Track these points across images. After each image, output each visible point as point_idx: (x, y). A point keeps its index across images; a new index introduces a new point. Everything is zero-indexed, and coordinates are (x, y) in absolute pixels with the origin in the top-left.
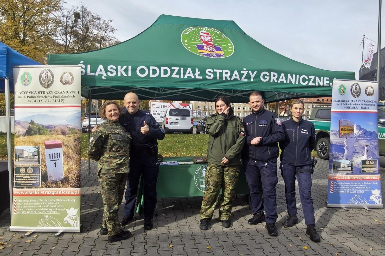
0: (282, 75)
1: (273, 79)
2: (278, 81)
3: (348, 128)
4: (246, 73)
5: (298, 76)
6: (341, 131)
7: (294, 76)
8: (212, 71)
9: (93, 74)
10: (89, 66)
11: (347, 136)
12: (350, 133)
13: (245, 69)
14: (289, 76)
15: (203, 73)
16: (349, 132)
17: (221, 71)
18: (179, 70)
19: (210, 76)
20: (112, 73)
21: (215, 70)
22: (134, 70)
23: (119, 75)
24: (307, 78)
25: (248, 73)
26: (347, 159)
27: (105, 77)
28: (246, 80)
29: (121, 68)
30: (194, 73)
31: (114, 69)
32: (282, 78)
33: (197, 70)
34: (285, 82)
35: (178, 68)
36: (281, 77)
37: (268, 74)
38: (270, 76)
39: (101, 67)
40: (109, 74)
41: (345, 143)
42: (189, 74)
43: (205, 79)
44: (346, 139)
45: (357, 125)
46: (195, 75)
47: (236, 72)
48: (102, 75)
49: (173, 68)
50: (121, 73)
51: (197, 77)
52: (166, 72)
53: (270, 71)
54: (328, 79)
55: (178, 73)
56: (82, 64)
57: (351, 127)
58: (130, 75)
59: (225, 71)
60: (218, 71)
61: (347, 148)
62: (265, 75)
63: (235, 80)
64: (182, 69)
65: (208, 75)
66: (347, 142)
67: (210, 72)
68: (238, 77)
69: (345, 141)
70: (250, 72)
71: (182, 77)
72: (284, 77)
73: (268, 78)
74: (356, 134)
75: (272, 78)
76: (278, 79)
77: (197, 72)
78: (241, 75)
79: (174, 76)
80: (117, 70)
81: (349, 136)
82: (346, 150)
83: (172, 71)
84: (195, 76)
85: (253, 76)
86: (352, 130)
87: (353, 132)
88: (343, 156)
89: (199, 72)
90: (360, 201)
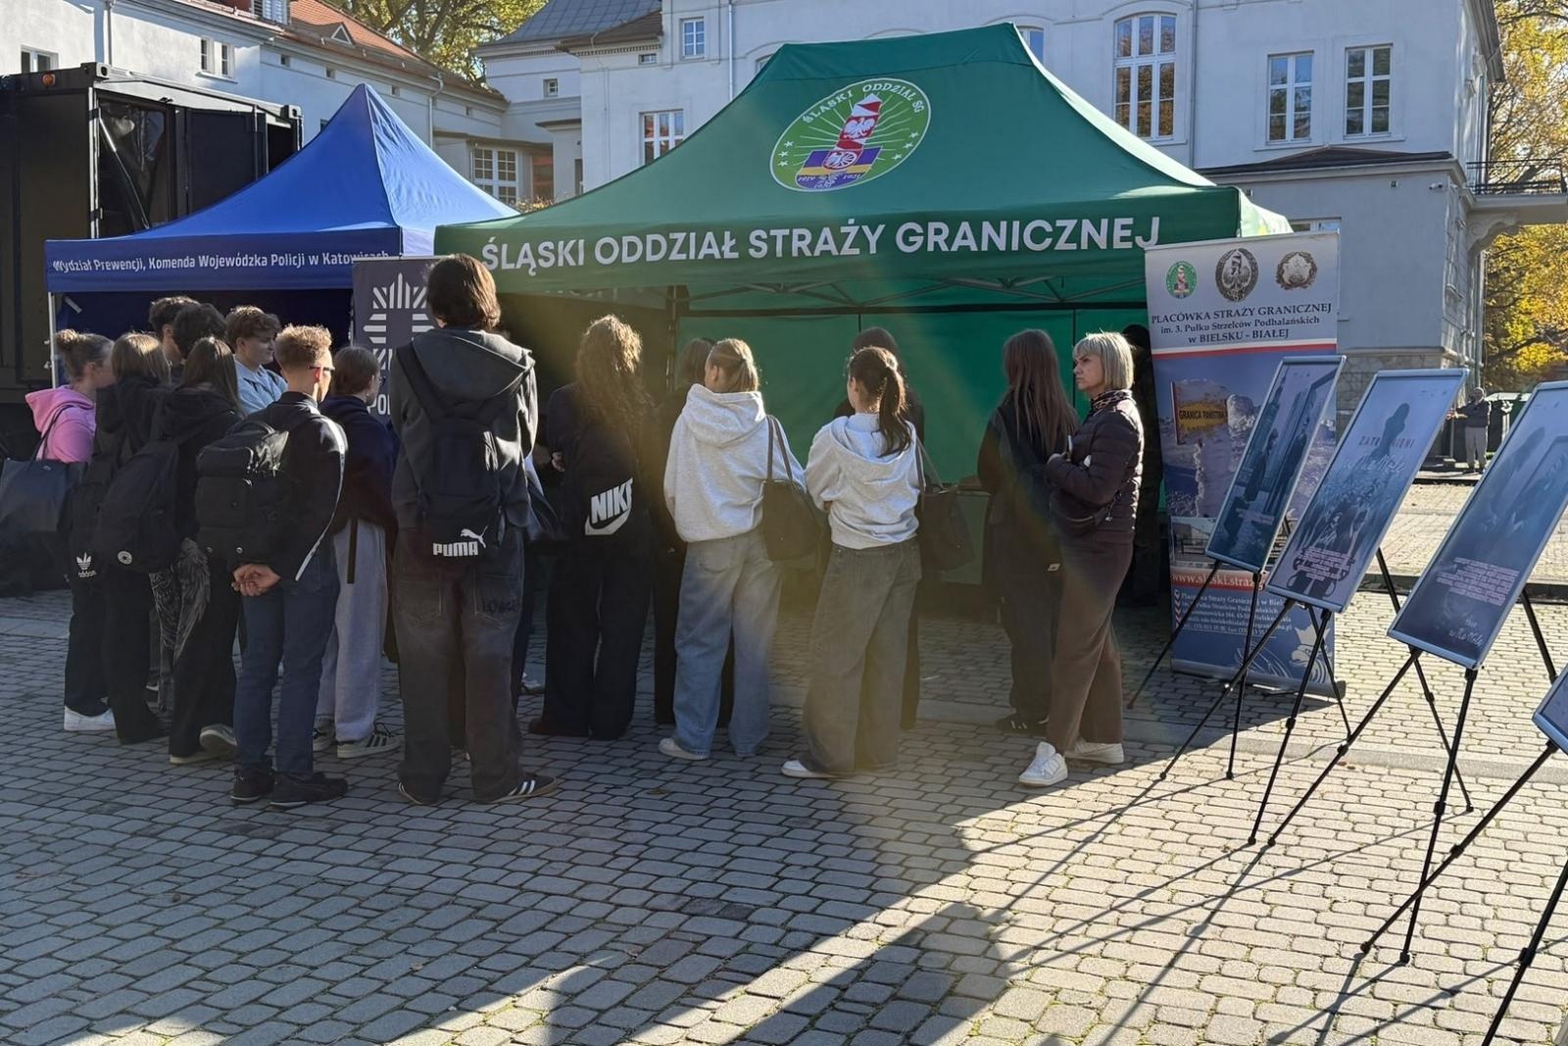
0: (965, 227)
1: (936, 244)
2: (950, 246)
3: (1207, 410)
4: (853, 231)
5: (1016, 225)
6: (1181, 421)
7: (1004, 225)
8: (764, 235)
9: (511, 266)
10: (505, 247)
11: (1204, 436)
12: (1213, 426)
13: (851, 221)
14: (987, 227)
15: (742, 243)
16: (1211, 421)
17: (786, 232)
18: (687, 240)
19: (758, 249)
20: (547, 259)
21: (773, 232)
22: (589, 249)
23: (561, 263)
24: (1048, 228)
25: (861, 231)
26: (1206, 516)
27: (534, 270)
28: (857, 251)
29: (565, 246)
30: (720, 243)
31: (551, 251)
32: (965, 238)
33: (727, 234)
34: (974, 248)
35: (684, 234)
36: (960, 234)
37: (919, 230)
38: (925, 234)
39: (527, 247)
40: (541, 262)
41: (1197, 462)
42: (710, 248)
43: (745, 258)
44: (1201, 445)
45: (1237, 398)
46: (723, 248)
47: (826, 232)
48: (529, 265)
49: (673, 236)
50: (565, 259)
51: (728, 255)
52: (656, 247)
53: (923, 219)
54: (1129, 221)
55: (685, 248)
56: (494, 243)
57: (1218, 406)
58: (581, 262)
59: (796, 232)
60: (779, 234)
61: (1206, 480)
62: (911, 232)
63: (826, 253)
64: (693, 235)
65: (752, 246)
66: (1203, 457)
67: (758, 238)
68: (832, 247)
69: (1195, 455)
70: (866, 228)
71: (692, 256)
72: (970, 234)
73: (920, 240)
74: (1234, 430)
75: (932, 238)
76: (949, 241)
77: (729, 243)
78: (840, 240)
79: (675, 256)
80: (555, 252)
81: (1210, 436)
82: (1201, 485)
83: (671, 243)
84: (722, 253)
85: (873, 239)
86: (1224, 415)
87: (1226, 421)
88: (1194, 505)
89: (733, 242)
90: (1265, 665)
